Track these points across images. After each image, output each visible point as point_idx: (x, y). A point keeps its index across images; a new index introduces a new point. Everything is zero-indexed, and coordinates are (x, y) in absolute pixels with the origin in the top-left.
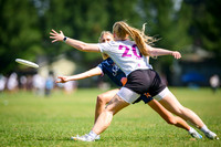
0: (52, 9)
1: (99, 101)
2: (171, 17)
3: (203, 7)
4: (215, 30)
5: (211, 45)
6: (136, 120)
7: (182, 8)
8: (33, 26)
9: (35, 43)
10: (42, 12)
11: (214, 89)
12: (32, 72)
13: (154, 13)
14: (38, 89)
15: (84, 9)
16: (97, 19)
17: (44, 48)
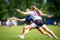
0: (11, 3)
1: (24, 28)
2: (43, 5)
3: (52, 3)
4: (55, 9)
5: (54, 13)
6: (34, 34)
7: (46, 3)
8: (6, 8)
9: (6, 12)
10: (8, 4)
11: (55, 25)
12: (6, 21)
13: (39, 4)
14: (7, 25)
15: (20, 3)
16: (23, 6)
17: (9, 14)
